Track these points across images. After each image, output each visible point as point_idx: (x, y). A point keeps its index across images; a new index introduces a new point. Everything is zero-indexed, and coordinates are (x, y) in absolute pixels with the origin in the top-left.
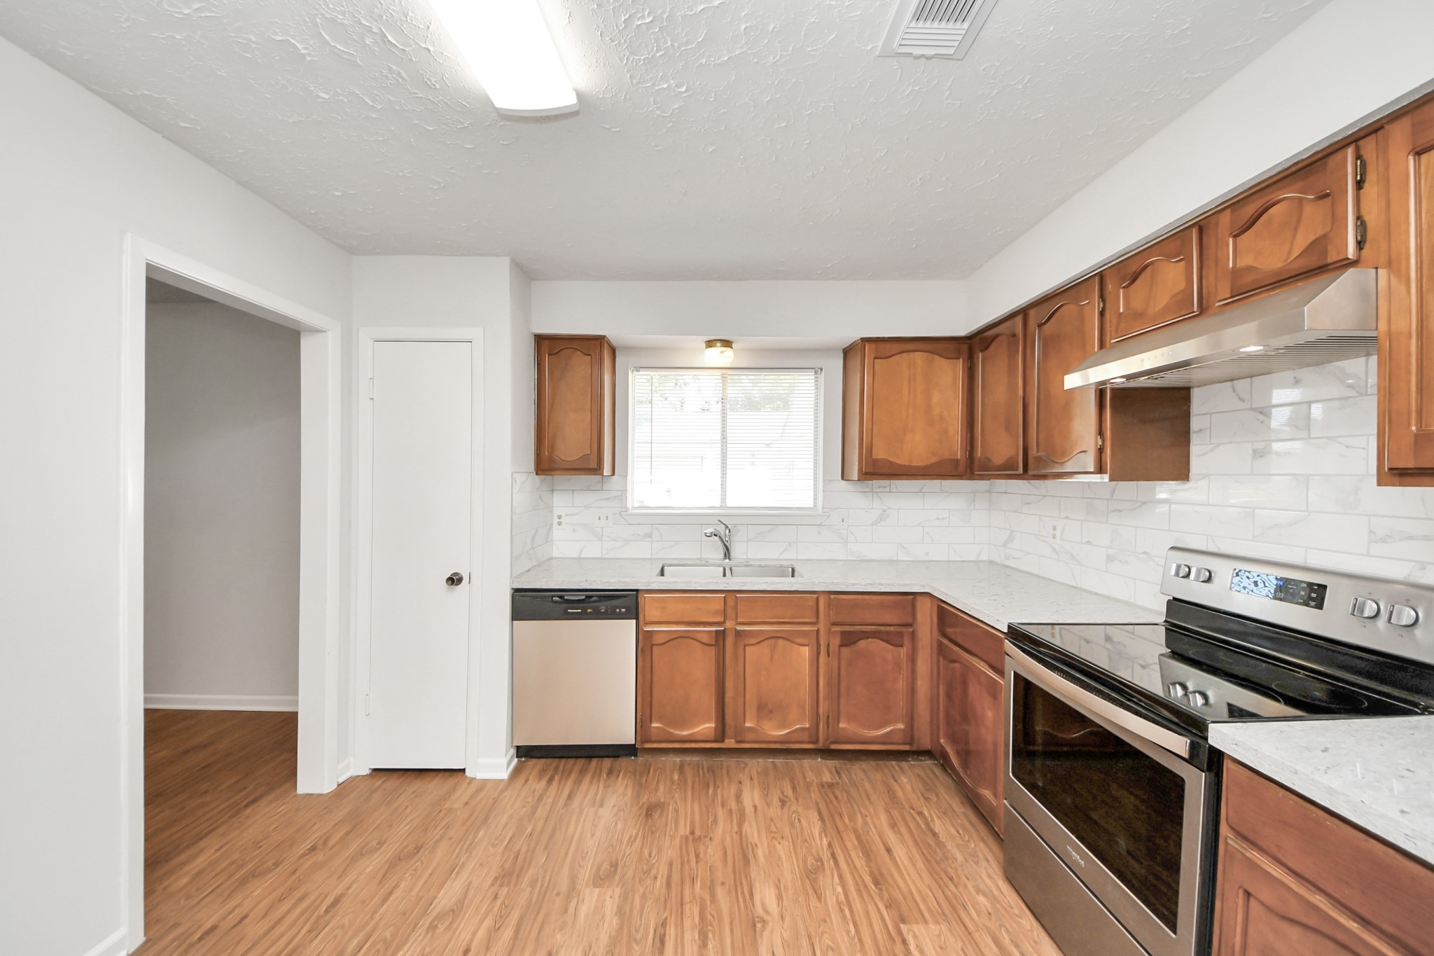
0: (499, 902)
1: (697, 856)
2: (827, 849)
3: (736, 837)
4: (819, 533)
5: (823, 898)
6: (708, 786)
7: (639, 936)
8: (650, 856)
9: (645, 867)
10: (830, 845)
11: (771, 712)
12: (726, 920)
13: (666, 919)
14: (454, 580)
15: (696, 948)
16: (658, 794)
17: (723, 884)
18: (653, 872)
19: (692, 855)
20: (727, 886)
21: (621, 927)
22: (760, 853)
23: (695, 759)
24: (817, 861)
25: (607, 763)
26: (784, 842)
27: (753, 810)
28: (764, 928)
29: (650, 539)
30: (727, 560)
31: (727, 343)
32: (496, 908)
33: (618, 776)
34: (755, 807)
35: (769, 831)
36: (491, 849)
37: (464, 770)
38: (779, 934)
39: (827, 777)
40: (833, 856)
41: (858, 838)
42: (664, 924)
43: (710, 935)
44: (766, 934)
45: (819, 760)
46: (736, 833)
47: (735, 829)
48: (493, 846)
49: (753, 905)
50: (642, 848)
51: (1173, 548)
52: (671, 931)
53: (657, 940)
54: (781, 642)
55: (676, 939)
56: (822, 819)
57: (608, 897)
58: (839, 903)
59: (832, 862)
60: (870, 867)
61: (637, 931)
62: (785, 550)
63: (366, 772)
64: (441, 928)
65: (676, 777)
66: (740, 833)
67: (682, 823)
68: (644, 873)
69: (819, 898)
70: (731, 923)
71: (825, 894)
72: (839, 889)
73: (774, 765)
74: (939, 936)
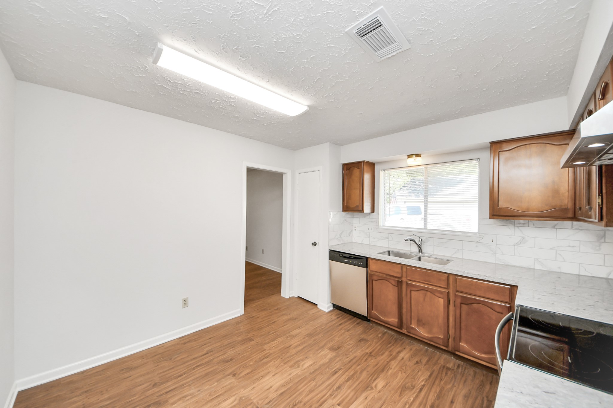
0: (304, 340)
1: (366, 360)
2: (421, 386)
3: (386, 362)
4: (477, 246)
5: (401, 397)
6: (390, 344)
7: (331, 368)
8: (351, 351)
9: (347, 353)
10: (424, 385)
11: (424, 324)
12: (360, 380)
13: (342, 369)
14: (314, 244)
15: (344, 380)
16: (369, 337)
17: (368, 371)
18: (348, 356)
19: (364, 359)
20: (369, 373)
21: (328, 363)
22: (390, 371)
23: (393, 333)
24: (412, 386)
25: (359, 320)
26: (404, 374)
27: (401, 358)
28: (370, 390)
29: (388, 239)
30: (420, 253)
31: (418, 155)
32: (303, 341)
33: (359, 326)
34: (403, 358)
35: (401, 367)
36: (311, 327)
37: (317, 305)
38: (374, 395)
39: (450, 365)
40: (421, 390)
41: (441, 391)
42: (340, 369)
43: (351, 381)
44: (369, 392)
47: (388, 360)
48: (312, 327)
49: (373, 383)
50: (350, 348)
52: (340, 372)
53: (334, 372)
54: (429, 293)
55: (340, 375)
56: (430, 376)
57: (330, 354)
59: (418, 390)
60: (435, 401)
61: (331, 366)
62: (455, 253)
63: (296, 296)
64: (289, 338)
65: (380, 335)
66: (388, 362)
67: (369, 349)
68: (345, 354)
70: (361, 382)
71: (404, 396)
72: (412, 399)
73: (427, 350)
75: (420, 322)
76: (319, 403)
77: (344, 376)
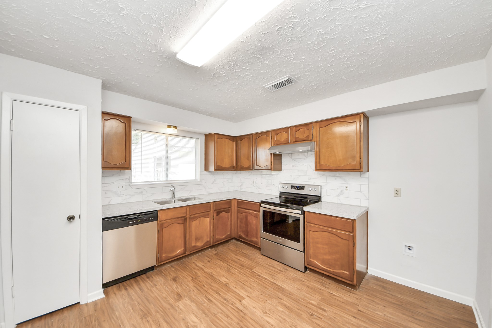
0: (151, 321)
1: (199, 281)
4: (199, 187)
6: (186, 267)
7: (203, 302)
8: (187, 288)
10: (227, 264)
11: (199, 240)
12: (220, 288)
13: (206, 296)
16: (172, 275)
17: (212, 283)
18: (192, 290)
19: (198, 282)
21: (196, 304)
22: (214, 273)
24: (227, 268)
25: (143, 276)
26: (217, 269)
27: (203, 266)
29: (142, 194)
30: (173, 198)
31: (175, 127)
32: (152, 323)
33: (153, 278)
34: (203, 265)
35: (211, 268)
37: (79, 302)
38: (233, 284)
39: (215, 253)
40: (230, 266)
41: (231, 260)
42: (206, 297)
43: (219, 292)
44: (230, 285)
45: (210, 249)
46: (204, 272)
47: (203, 272)
48: (128, 313)
49: (222, 282)
50: (182, 288)
51: (280, 183)
52: (210, 297)
53: (209, 301)
54: (202, 218)
55: (213, 298)
56: (221, 261)
57: (186, 301)
58: (239, 273)
59: (231, 267)
60: (239, 264)
61: (201, 302)
62: (189, 193)
65: (173, 269)
66: (205, 272)
67: (187, 277)
68: (189, 291)
69: (234, 274)
70: (221, 288)
72: (236, 271)
74: (259, 268)
75: (197, 239)
76: (240, 312)
77: (214, 295)
